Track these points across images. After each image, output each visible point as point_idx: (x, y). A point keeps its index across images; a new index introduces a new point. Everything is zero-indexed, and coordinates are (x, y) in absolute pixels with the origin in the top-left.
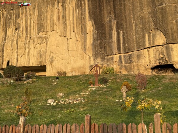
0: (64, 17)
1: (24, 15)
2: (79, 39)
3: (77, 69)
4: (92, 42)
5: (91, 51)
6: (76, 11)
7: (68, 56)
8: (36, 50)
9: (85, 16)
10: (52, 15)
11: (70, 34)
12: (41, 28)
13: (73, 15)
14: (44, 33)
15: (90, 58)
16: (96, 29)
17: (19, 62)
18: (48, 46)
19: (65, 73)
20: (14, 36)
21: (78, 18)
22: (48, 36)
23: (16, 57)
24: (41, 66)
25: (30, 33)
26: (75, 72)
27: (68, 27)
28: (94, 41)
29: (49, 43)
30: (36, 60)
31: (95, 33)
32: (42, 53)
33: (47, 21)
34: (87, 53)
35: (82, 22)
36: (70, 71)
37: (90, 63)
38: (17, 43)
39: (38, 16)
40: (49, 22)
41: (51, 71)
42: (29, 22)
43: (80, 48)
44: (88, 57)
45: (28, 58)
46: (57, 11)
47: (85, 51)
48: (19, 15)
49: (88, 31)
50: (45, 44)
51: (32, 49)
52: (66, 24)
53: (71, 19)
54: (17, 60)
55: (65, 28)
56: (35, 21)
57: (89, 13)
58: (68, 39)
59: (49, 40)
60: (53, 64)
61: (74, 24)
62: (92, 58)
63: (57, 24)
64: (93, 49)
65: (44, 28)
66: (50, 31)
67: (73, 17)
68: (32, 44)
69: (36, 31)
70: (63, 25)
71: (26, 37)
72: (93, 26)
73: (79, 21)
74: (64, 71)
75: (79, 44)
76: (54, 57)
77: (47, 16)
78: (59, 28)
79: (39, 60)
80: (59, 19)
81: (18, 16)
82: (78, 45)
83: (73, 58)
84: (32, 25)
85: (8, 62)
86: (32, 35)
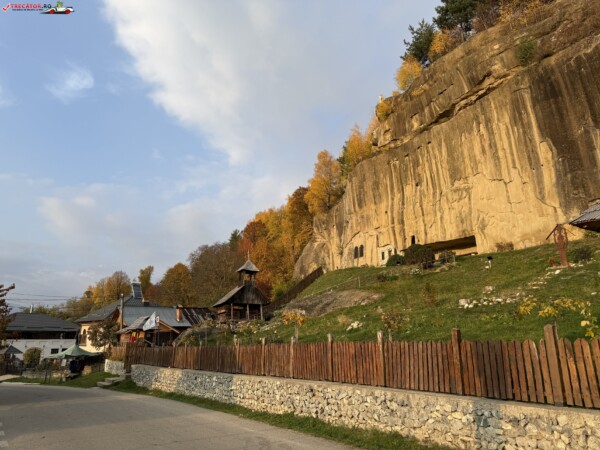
0: (493, 145)
1: (425, 159)
2: (526, 179)
3: (534, 235)
4: (554, 180)
5: (556, 196)
6: (513, 131)
7: (511, 215)
8: (453, 212)
9: (532, 136)
10: (471, 148)
11: (509, 173)
12: (455, 174)
13: (509, 138)
14: (461, 182)
15: (556, 211)
16: (558, 154)
17: (429, 236)
18: (472, 202)
19: (511, 245)
20: (415, 196)
21: (519, 141)
22: (470, 185)
23: (422, 228)
24: (466, 238)
25: (440, 185)
26: (530, 240)
27: (503, 161)
28: (558, 177)
29: (472, 196)
30: (455, 228)
31: (559, 162)
32: (464, 216)
33: (464, 161)
34: (548, 201)
35: (527, 146)
36: (518, 240)
37: (556, 220)
38: (421, 206)
39: (449, 156)
40: (467, 160)
41: (485, 244)
42: (434, 169)
43: (532, 195)
44: (551, 210)
45: (443, 227)
46: (478, 139)
47: (542, 199)
48: (418, 161)
49: (542, 161)
50: (467, 199)
51: (446, 212)
52: (498, 158)
53: (506, 146)
54: (426, 234)
55: (497, 165)
56: (445, 165)
57: (539, 127)
58: (505, 183)
59: (473, 191)
60: (485, 231)
61: (512, 155)
62: (559, 211)
63: (482, 161)
64: (559, 193)
65: (461, 172)
66: (471, 176)
67: (510, 143)
68: (446, 204)
69: (449, 180)
70: (492, 161)
71: (434, 194)
72: (551, 150)
73: (523, 147)
74: (508, 241)
75: (530, 188)
76: (486, 219)
77: (462, 153)
78: (487, 168)
79: (461, 229)
80: (484, 151)
81: (416, 164)
82: (526, 191)
83: (521, 215)
84: (440, 172)
85: (413, 238)
86: (442, 189)
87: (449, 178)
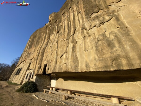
1: (66, 16)
20: (55, 37)
38: (57, 42)
54: (56, 62)
68: (80, 35)
81: (60, 22)
85: (46, 66)
86: (77, 27)
87: (85, 16)
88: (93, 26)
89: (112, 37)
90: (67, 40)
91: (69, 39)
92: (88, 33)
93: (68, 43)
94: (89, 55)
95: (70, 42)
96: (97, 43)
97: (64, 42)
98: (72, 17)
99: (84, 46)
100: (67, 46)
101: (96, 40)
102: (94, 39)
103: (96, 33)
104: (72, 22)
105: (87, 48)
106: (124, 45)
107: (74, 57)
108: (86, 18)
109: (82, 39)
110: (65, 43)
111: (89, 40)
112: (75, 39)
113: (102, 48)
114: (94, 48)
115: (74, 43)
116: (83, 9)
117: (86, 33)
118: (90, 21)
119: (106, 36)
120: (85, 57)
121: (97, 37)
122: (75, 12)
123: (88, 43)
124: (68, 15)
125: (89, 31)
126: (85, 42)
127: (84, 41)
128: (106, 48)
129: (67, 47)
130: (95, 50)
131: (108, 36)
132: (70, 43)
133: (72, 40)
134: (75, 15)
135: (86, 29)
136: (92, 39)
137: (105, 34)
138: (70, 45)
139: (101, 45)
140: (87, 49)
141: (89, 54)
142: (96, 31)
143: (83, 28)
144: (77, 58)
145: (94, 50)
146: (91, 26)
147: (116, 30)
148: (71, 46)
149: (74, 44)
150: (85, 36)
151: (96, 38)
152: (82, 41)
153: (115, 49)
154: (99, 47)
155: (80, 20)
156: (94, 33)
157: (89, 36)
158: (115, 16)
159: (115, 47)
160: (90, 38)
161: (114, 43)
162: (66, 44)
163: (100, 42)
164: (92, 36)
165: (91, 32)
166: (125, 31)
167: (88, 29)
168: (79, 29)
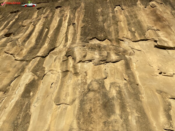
12: (96, 32)
14: (105, 43)
33: (116, 24)
45: (23, 106)
51: (53, 77)
59: (134, 59)
68: (58, 62)
77: (115, 16)
86: (57, 45)
87: (81, 35)
88: (88, 57)
89: (114, 93)
90: (22, 61)
91: (28, 61)
92: (74, 67)
93: (23, 70)
94: (61, 115)
95: (29, 69)
96: (85, 94)
97: (13, 62)
98: (56, 25)
99: (56, 91)
100: (16, 75)
101: (86, 87)
102: (82, 82)
103: (90, 73)
104: (51, 32)
105: (63, 97)
106: (129, 115)
107: (21, 111)
108: (81, 39)
109: (60, 74)
110: (13, 66)
111: (72, 82)
112: (44, 68)
113: (91, 107)
114: (77, 102)
115: (38, 76)
116: (80, 22)
117: (71, 65)
118: (85, 47)
119: (103, 87)
120: (50, 118)
121: (89, 82)
122: (65, 20)
123: (68, 86)
124: (50, 16)
125: (79, 64)
126: (62, 82)
127: (61, 80)
128: (98, 110)
129: (16, 78)
130: (77, 108)
131: (108, 88)
132: (27, 70)
133: (35, 67)
134: (63, 23)
135: (74, 59)
136: (80, 82)
137: (104, 83)
138: (24, 76)
139: (92, 101)
140: (62, 101)
141: (61, 113)
142: (91, 69)
143: (69, 54)
144: (27, 117)
145: (75, 107)
146: (85, 56)
147: (122, 83)
148: (25, 78)
149: (36, 78)
150: (68, 71)
151: (85, 83)
152: (58, 77)
153: (113, 118)
154: (87, 104)
155: (70, 37)
156: (86, 72)
157: (76, 74)
158: (126, 59)
159: (113, 112)
160: (76, 79)
161: (113, 105)
162: (15, 69)
163: (91, 95)
164: (81, 76)
165: (80, 68)
166: (134, 89)
167: (78, 60)
168: (60, 52)
